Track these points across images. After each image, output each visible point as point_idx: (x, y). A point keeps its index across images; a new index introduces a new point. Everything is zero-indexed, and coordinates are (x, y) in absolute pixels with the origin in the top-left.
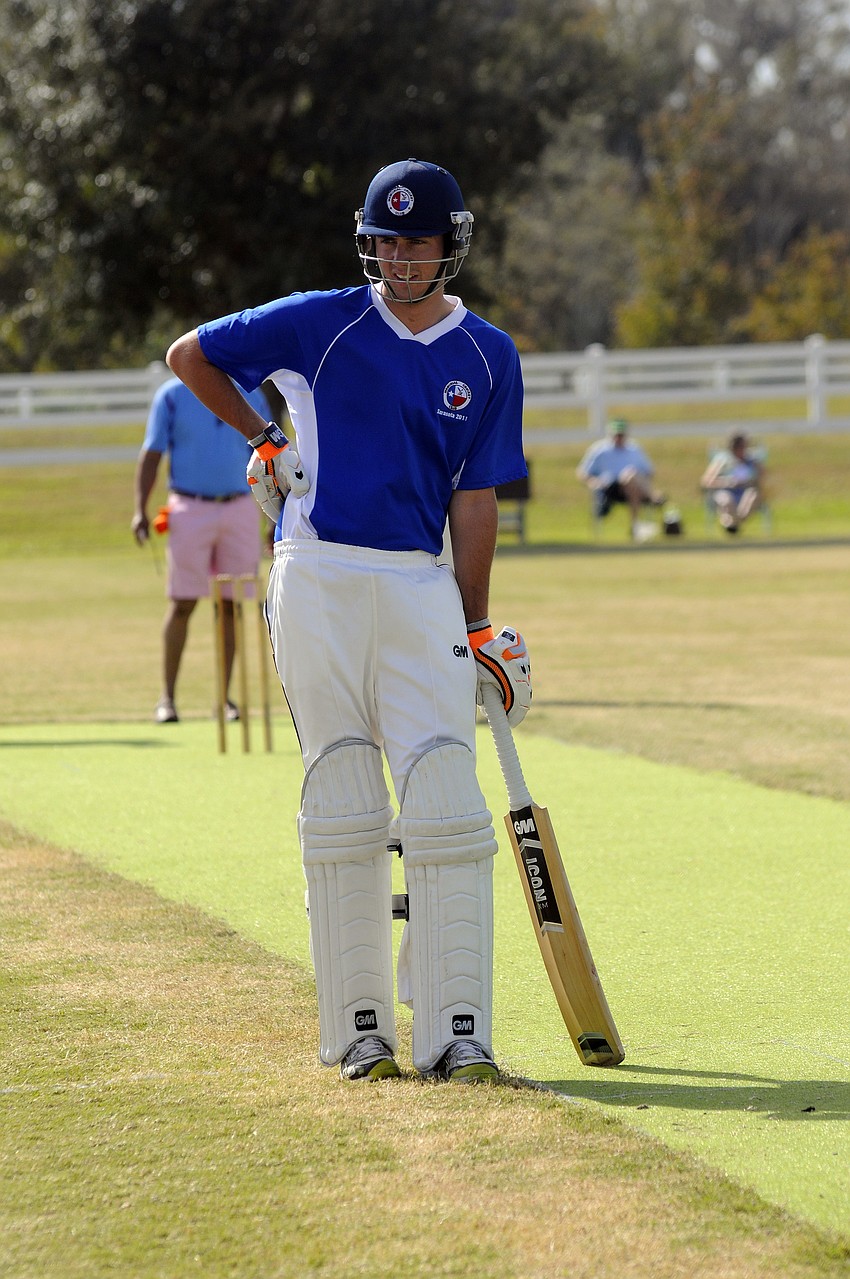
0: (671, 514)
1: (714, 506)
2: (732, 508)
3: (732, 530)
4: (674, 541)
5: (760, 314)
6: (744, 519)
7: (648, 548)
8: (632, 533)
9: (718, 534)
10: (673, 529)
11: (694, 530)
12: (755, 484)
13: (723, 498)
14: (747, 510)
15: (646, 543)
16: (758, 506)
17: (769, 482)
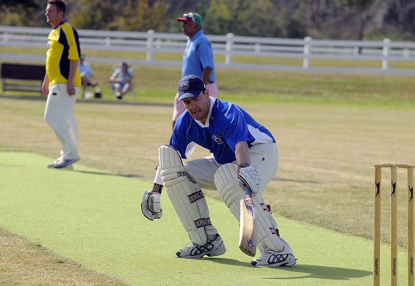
0: (98, 90)
1: (114, 88)
2: (120, 89)
3: (120, 98)
4: (98, 99)
5: (120, 21)
6: (124, 94)
7: (89, 101)
8: (83, 96)
9: (114, 99)
10: (98, 95)
11: (105, 97)
12: (129, 82)
13: (117, 85)
14: (125, 91)
15: (87, 100)
16: (129, 90)
17: (134, 81)
